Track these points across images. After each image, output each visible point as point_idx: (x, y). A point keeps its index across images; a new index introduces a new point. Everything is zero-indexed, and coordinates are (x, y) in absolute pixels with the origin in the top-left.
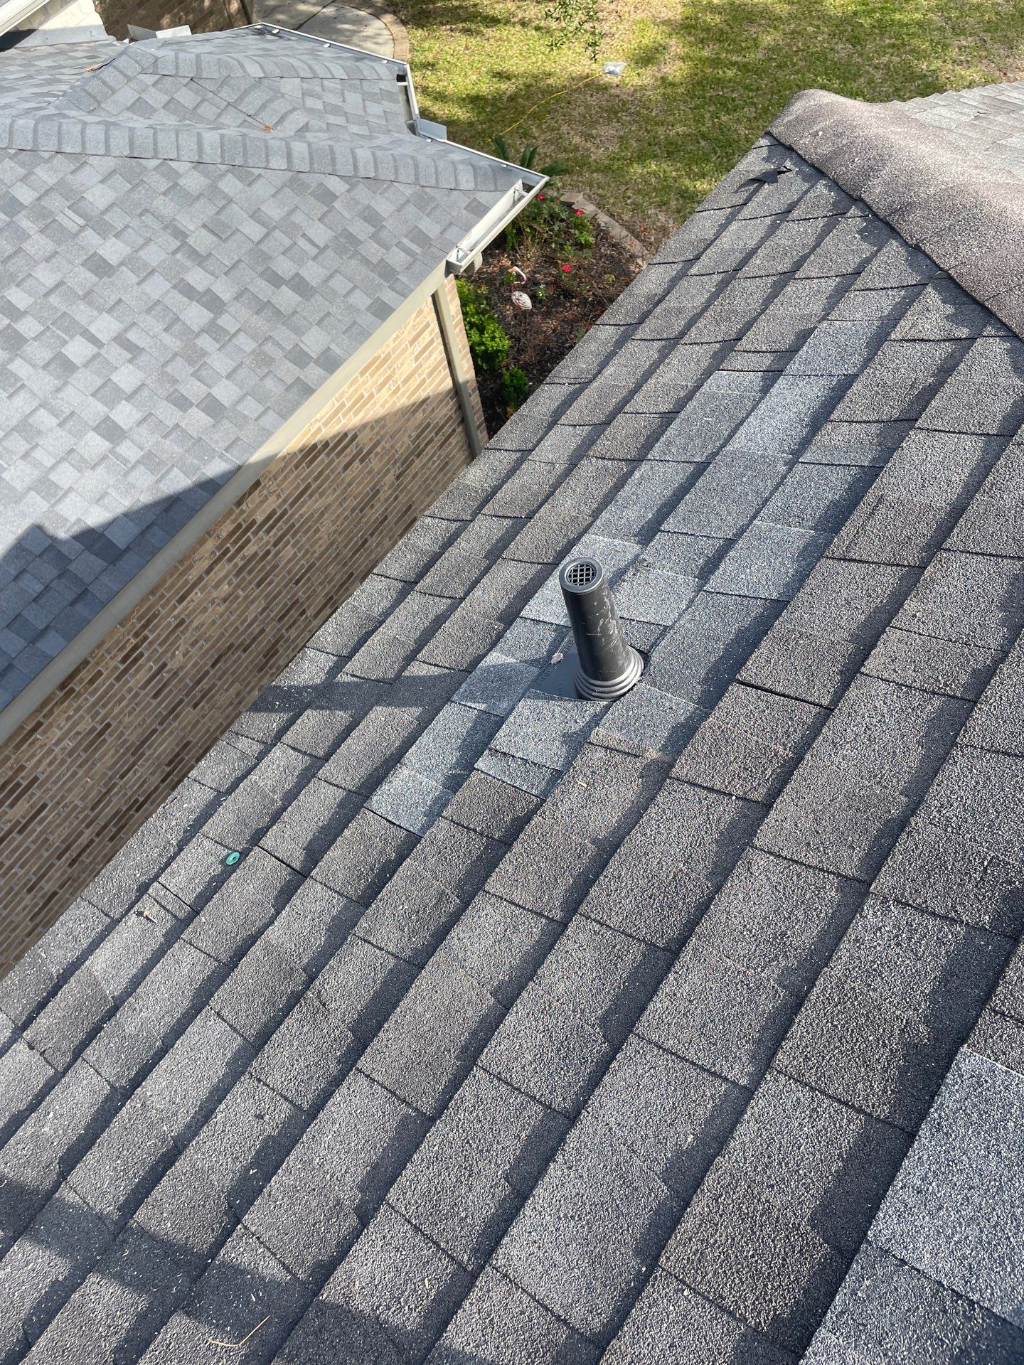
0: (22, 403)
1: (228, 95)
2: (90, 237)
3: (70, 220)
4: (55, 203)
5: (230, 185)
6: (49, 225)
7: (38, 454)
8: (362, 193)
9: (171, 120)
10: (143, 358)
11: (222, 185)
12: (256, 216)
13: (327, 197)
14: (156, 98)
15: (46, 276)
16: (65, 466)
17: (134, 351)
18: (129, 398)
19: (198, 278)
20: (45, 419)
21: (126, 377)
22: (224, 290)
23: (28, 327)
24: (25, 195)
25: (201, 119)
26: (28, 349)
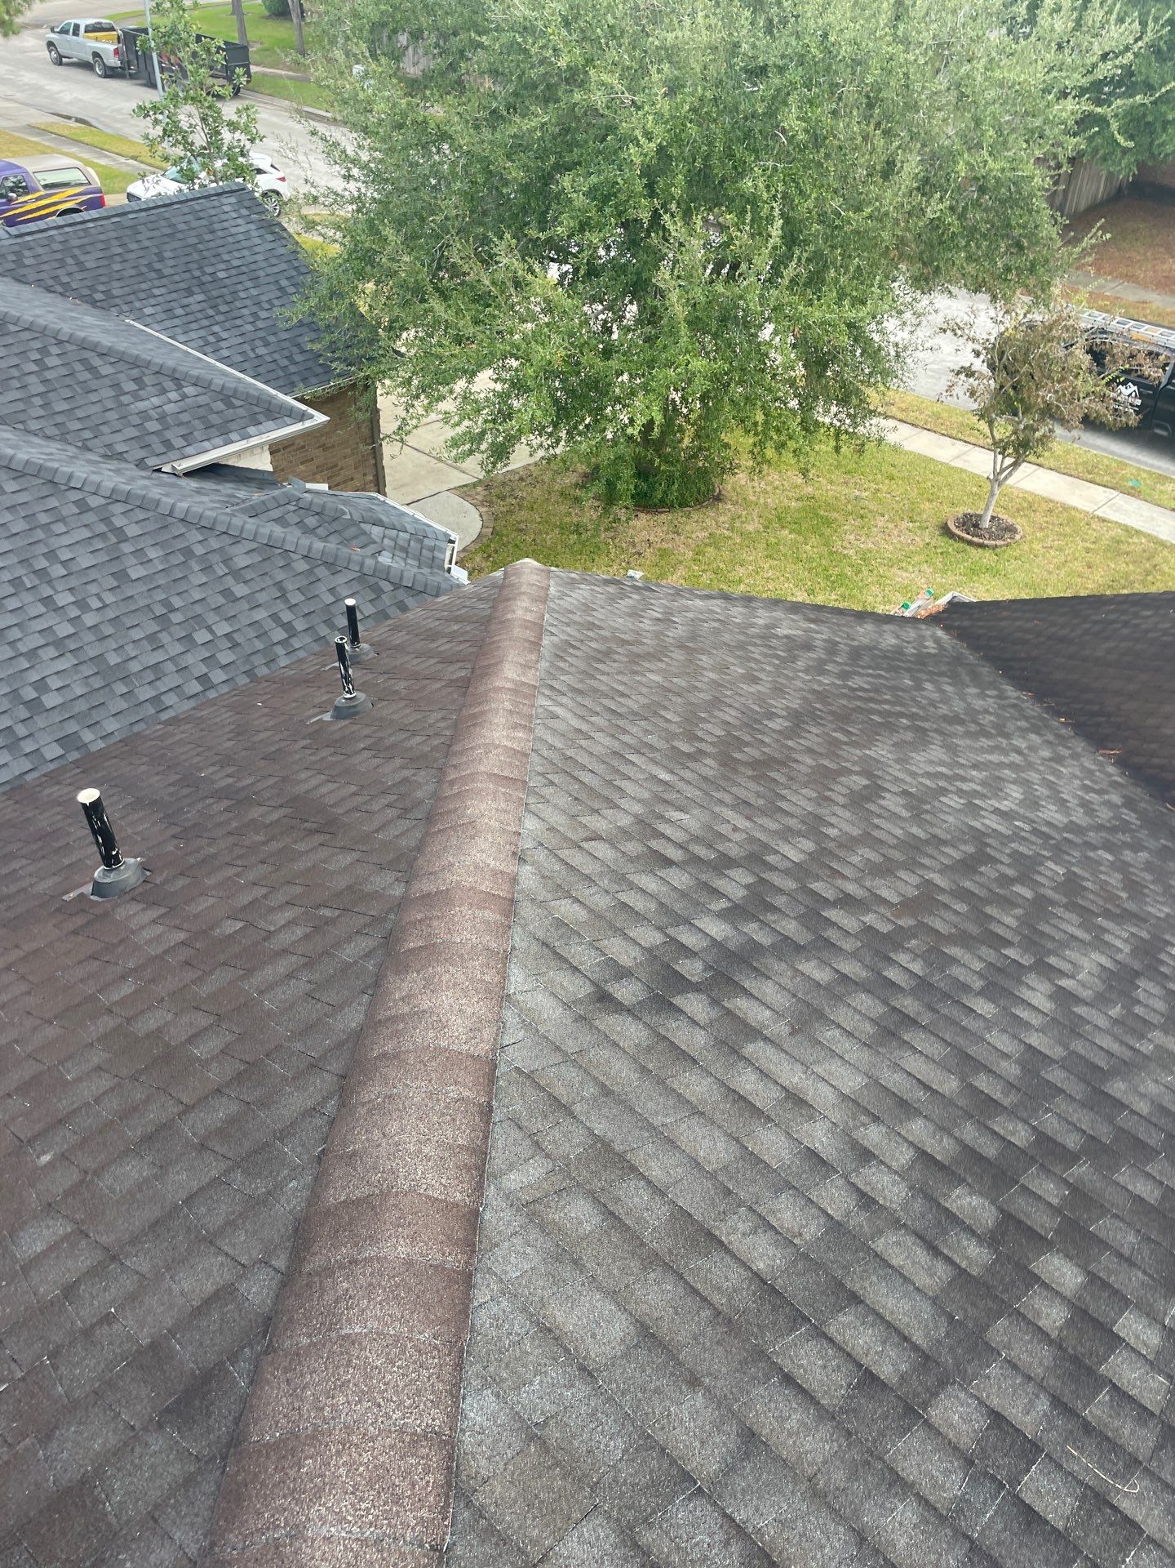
0: (159, 656)
1: (336, 526)
2: (230, 581)
3: (221, 570)
4: (215, 558)
5: (321, 572)
6: (207, 569)
7: (158, 683)
8: (401, 595)
9: (297, 532)
10: (238, 649)
11: (316, 570)
12: (332, 591)
13: (378, 591)
14: (293, 518)
15: (197, 595)
16: (172, 694)
17: (235, 645)
18: (223, 667)
19: (286, 616)
20: (170, 667)
21: (225, 657)
22: (300, 625)
23: (177, 618)
24: (199, 550)
25: (316, 535)
26: (172, 629)
